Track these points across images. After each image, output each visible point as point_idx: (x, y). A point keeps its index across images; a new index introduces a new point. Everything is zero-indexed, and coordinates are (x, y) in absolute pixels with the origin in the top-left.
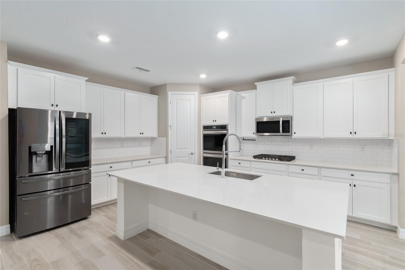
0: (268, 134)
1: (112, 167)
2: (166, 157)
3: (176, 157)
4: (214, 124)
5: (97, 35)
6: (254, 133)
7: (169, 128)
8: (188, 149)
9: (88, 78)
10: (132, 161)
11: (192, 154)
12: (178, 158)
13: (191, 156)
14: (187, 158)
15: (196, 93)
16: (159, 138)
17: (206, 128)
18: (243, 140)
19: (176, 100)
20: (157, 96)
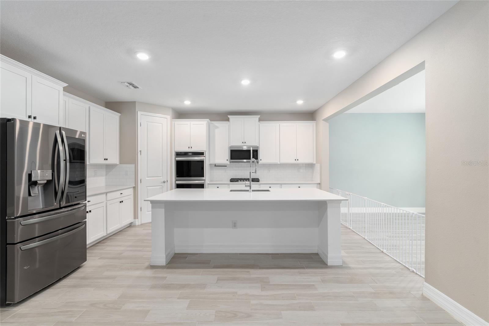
0: (245, 161)
1: (90, 201)
2: (134, 187)
3: (147, 187)
4: (189, 150)
5: (136, 53)
6: (227, 160)
7: (139, 154)
8: (160, 177)
9: (68, 85)
10: (106, 193)
11: (164, 182)
12: (148, 188)
13: (163, 184)
14: (159, 187)
15: (169, 117)
16: (121, 165)
17: (178, 154)
18: (215, 166)
19: (147, 122)
20: (119, 114)
